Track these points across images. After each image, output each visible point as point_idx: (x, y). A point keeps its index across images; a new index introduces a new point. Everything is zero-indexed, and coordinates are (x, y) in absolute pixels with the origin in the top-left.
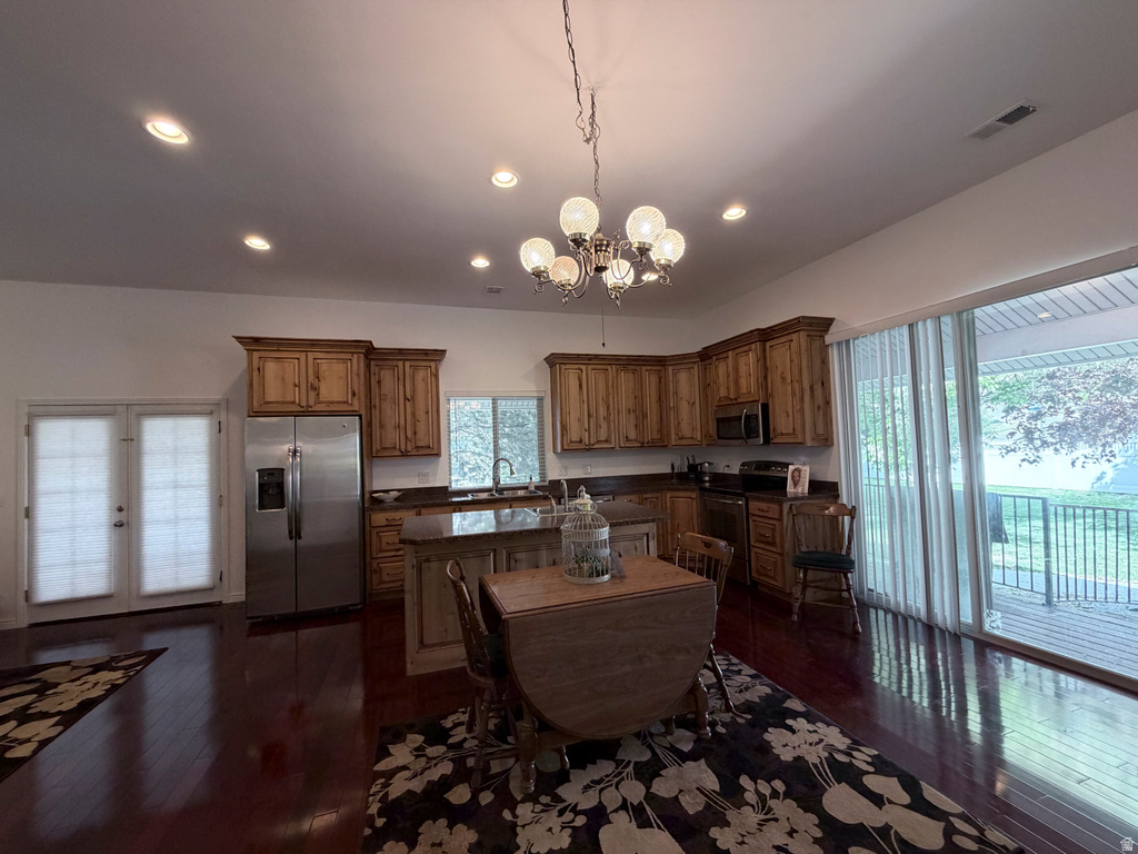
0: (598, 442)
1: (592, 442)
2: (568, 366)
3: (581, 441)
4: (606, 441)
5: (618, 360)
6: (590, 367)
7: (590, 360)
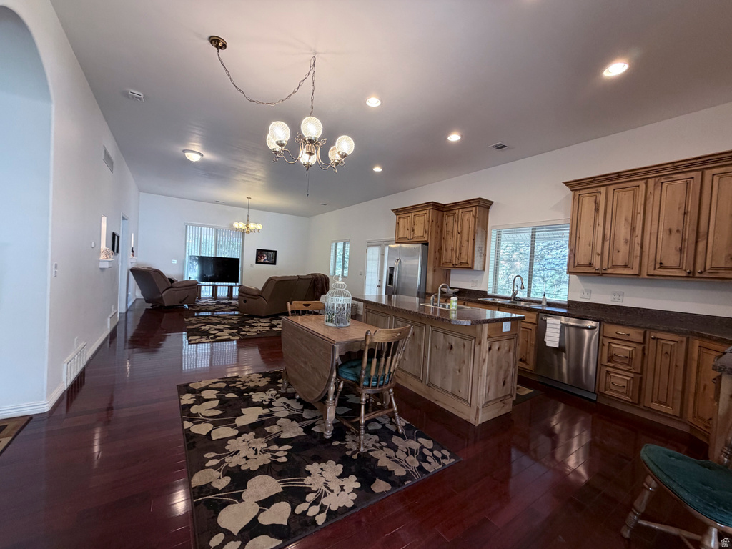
0: (613, 267)
1: (605, 266)
2: (582, 192)
3: (590, 265)
4: (626, 266)
5: (657, 171)
6: (612, 188)
7: (611, 179)
